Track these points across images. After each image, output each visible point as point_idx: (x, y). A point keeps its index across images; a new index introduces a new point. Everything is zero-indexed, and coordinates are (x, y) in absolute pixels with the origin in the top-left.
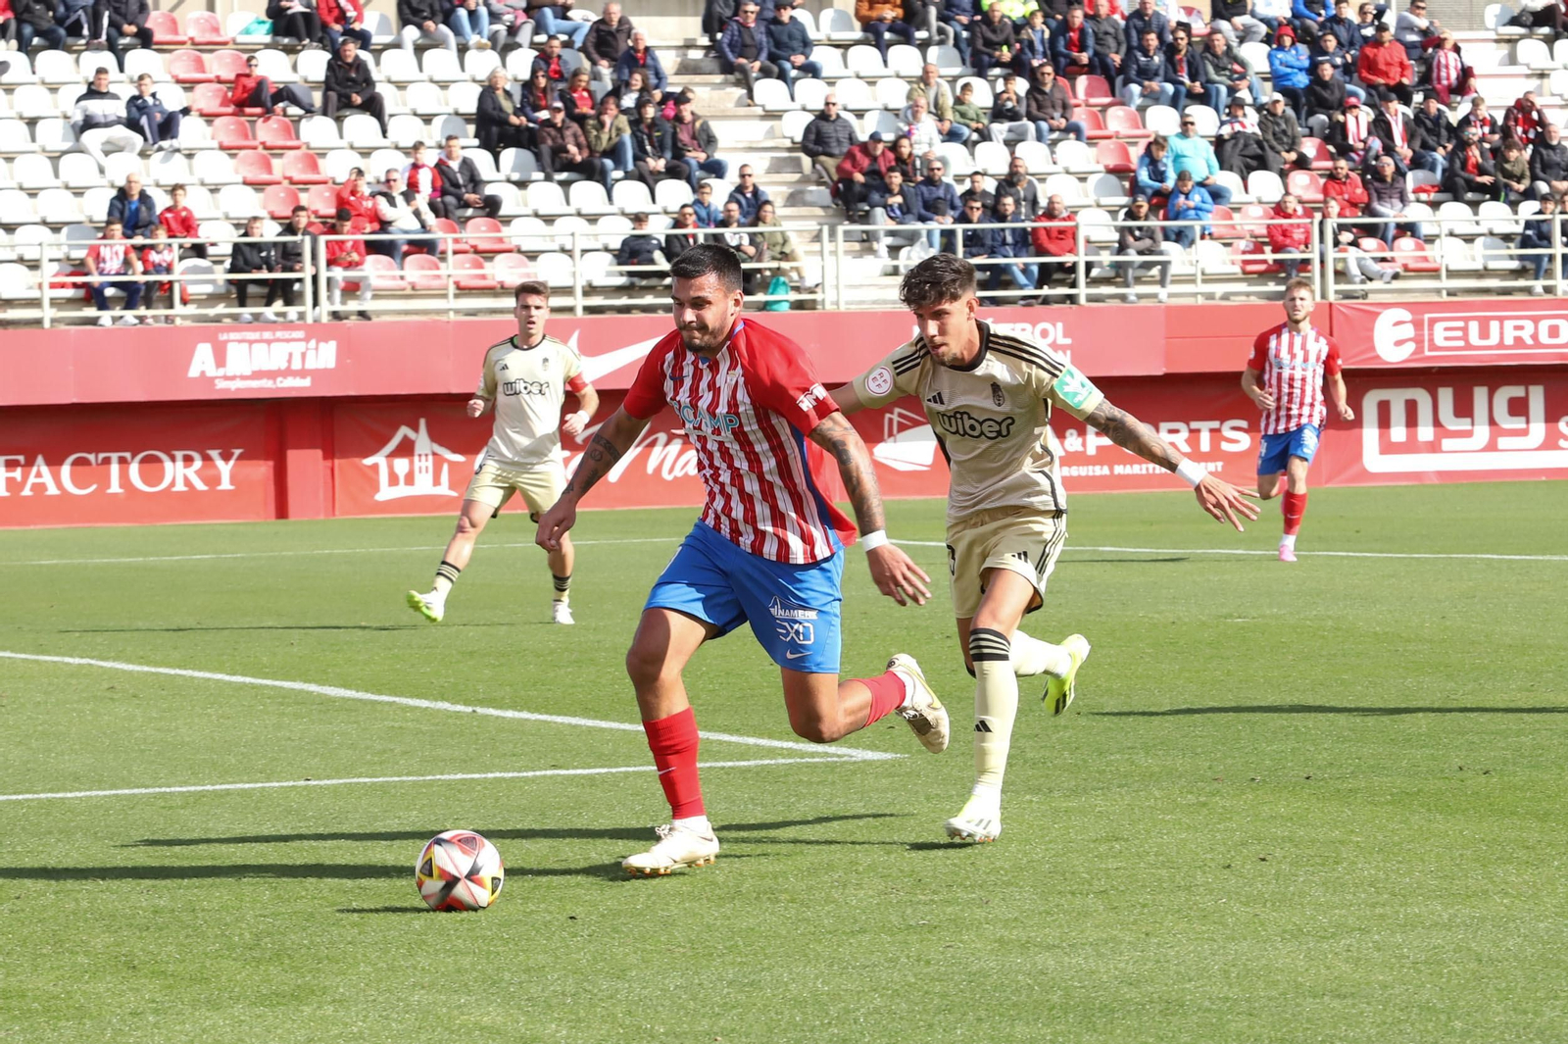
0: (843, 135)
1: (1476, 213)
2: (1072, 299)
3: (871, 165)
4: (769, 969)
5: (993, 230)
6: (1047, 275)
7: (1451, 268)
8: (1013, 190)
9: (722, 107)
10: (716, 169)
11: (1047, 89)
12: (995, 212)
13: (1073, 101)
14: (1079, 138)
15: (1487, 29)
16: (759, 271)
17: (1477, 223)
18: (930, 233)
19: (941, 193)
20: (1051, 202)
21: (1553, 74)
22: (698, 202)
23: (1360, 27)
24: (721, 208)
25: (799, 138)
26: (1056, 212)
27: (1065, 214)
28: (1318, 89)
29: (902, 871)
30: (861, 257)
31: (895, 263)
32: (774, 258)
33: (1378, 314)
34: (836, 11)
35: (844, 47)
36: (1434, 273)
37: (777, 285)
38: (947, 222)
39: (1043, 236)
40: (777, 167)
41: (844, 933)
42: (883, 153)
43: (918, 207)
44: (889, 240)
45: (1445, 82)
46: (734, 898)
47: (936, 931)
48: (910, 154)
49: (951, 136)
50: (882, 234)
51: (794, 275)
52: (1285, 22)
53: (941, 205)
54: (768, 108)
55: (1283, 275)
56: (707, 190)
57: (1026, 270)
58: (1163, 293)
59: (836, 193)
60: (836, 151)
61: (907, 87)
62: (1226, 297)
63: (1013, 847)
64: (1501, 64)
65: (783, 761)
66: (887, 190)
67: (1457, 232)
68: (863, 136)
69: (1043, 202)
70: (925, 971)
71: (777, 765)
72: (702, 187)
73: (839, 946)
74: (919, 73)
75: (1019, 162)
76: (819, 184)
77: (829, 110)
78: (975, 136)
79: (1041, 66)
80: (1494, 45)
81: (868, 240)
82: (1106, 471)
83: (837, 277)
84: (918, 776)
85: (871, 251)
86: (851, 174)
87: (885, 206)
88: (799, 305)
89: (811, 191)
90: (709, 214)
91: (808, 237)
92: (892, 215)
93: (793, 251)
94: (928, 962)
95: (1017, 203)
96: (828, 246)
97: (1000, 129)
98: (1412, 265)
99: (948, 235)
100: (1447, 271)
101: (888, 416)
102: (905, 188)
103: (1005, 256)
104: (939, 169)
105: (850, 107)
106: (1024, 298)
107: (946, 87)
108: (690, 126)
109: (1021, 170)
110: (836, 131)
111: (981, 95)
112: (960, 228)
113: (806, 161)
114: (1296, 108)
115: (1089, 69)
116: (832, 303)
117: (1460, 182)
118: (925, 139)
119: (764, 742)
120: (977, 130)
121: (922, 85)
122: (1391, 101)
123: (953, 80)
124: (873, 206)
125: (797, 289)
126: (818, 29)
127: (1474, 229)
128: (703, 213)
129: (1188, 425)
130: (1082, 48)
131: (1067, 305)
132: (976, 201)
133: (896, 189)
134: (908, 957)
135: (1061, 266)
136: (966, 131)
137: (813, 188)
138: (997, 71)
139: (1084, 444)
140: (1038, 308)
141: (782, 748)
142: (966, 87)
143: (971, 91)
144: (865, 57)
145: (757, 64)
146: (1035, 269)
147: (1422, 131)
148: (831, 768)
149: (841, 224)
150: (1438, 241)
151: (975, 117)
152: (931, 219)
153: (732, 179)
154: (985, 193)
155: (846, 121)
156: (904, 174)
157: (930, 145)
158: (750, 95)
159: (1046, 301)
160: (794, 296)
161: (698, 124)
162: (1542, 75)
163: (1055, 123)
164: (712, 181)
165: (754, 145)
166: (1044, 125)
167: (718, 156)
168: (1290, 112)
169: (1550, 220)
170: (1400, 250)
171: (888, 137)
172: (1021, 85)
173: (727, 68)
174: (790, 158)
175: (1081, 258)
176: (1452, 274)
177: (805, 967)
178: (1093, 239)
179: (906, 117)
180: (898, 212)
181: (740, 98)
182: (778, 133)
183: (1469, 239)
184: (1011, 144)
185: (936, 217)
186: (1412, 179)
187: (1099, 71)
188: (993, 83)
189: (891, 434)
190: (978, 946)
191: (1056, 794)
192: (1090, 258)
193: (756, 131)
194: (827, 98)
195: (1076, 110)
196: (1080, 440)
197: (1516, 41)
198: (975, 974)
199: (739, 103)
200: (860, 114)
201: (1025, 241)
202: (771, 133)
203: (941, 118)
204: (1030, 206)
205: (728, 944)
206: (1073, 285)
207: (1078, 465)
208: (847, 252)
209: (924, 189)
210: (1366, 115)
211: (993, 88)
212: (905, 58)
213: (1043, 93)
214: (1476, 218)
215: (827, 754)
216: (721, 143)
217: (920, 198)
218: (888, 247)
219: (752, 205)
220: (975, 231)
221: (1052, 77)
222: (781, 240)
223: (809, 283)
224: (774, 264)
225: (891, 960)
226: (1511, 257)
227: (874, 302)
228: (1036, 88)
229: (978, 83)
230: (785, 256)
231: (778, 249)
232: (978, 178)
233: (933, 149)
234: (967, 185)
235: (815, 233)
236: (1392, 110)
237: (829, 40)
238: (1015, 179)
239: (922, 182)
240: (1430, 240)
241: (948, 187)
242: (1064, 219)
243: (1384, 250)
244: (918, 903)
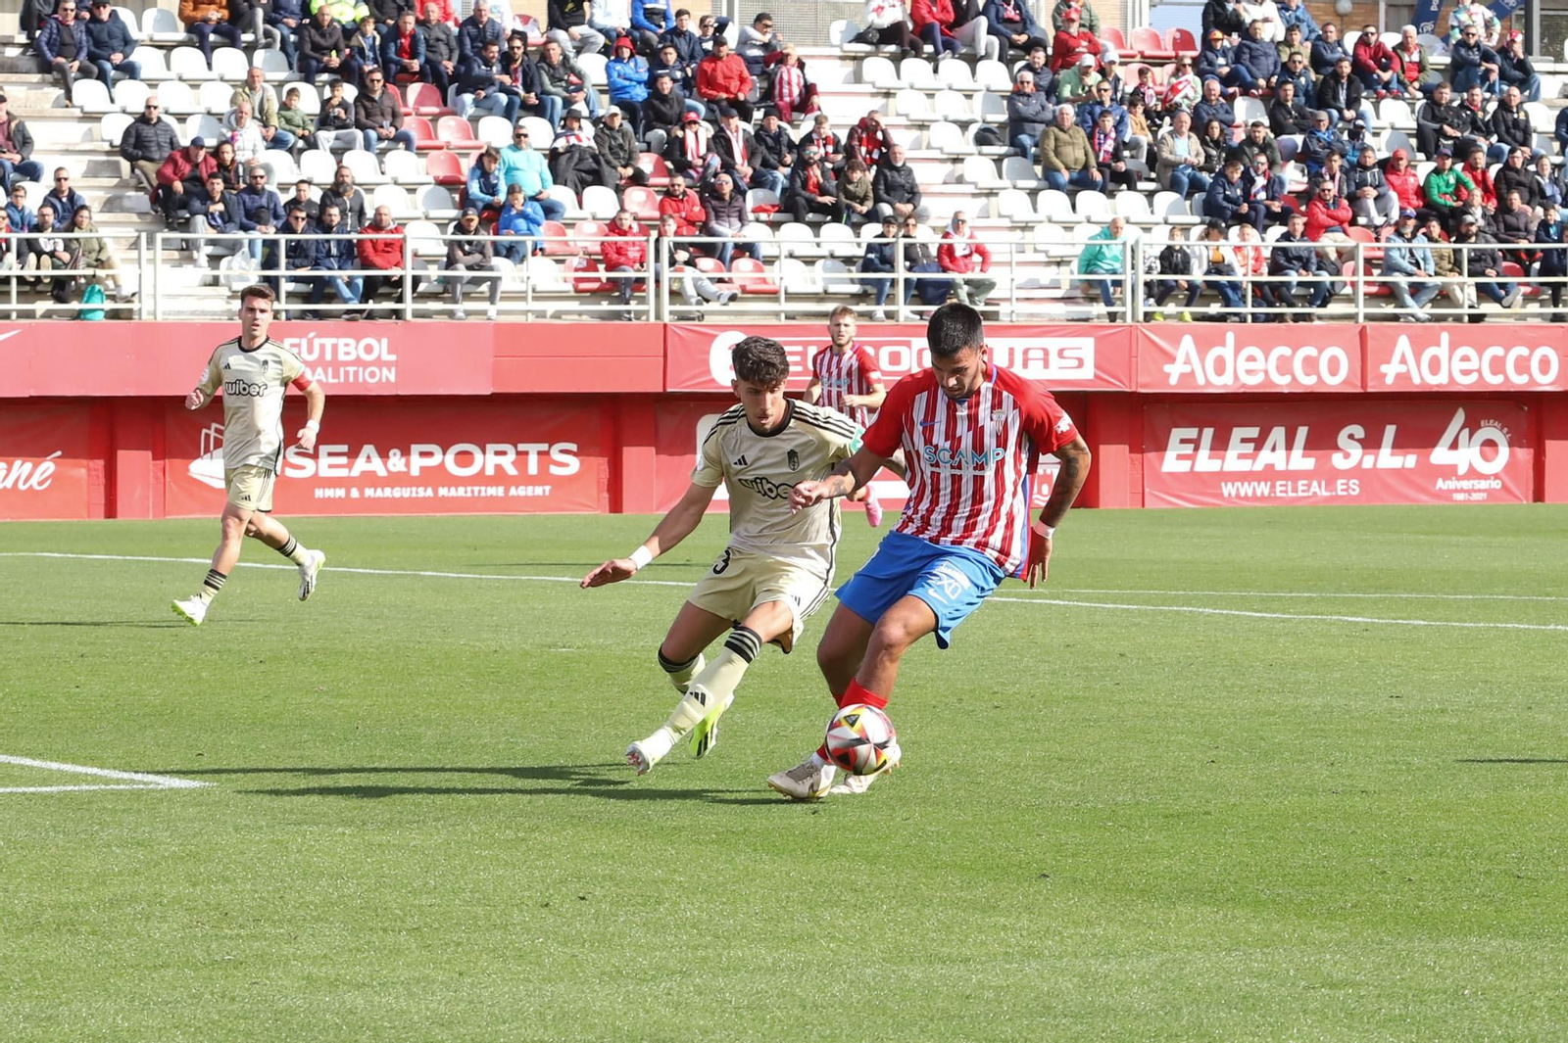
0: (164, 140)
1: (817, 235)
2: (398, 314)
3: (192, 171)
4: (67, 1004)
5: (317, 241)
6: (371, 289)
7: (790, 290)
8: (339, 200)
9: (39, 107)
10: (31, 172)
11: (377, 96)
12: (320, 223)
13: (403, 110)
14: (408, 148)
15: (832, 46)
16: (74, 278)
17: (818, 245)
18: (251, 243)
19: (264, 201)
20: (378, 213)
21: (899, 93)
22: (11, 205)
23: (701, 40)
24: (35, 212)
25: (118, 141)
26: (384, 224)
27: (392, 226)
28: (656, 103)
29: (208, 904)
30: (180, 266)
31: (215, 272)
32: (89, 266)
33: (716, 336)
34: (159, 10)
35: (167, 48)
36: (772, 295)
37: (92, 293)
38: (270, 233)
39: (369, 246)
40: (94, 171)
41: (146, 967)
42: (205, 159)
43: (240, 216)
44: (209, 250)
45: (787, 99)
46: (32, 930)
47: (241, 968)
48: (233, 161)
49: (276, 143)
50: (202, 242)
51: (110, 284)
52: (624, 33)
53: (265, 214)
54: (86, 109)
55: (617, 294)
56: (22, 193)
57: (350, 283)
58: (492, 310)
59: (155, 200)
60: (156, 156)
61: (232, 91)
62: (557, 315)
63: (323, 882)
64: (846, 82)
65: (87, 787)
66: (208, 198)
67: (796, 254)
68: (185, 141)
69: (370, 213)
70: (230, 1008)
71: (81, 792)
72: (16, 190)
73: (141, 981)
74: (244, 76)
75: (345, 172)
76: (138, 189)
77: (150, 113)
78: (301, 144)
79: (371, 72)
80: (839, 62)
81: (187, 249)
82: (430, 492)
83: (155, 286)
84: (228, 805)
85: (191, 260)
86: (172, 181)
87: (206, 214)
88: (114, 315)
89: (129, 197)
90: (22, 218)
91: (126, 244)
92: (213, 223)
93: (109, 259)
94: (233, 999)
95: (343, 213)
96: (146, 254)
97: (327, 137)
98: (750, 287)
99: (271, 245)
100: (786, 293)
101: (204, 431)
102: (227, 196)
103: (329, 269)
104: (262, 177)
105: (171, 111)
106: (348, 312)
107: (271, 93)
108: (5, 126)
109: (348, 180)
110: (157, 135)
111: (308, 100)
112: (283, 238)
113: (125, 165)
114: (634, 122)
115: (421, 76)
116: (149, 313)
117: (801, 201)
118: (249, 146)
119: (68, 767)
120: (302, 137)
121: (247, 90)
122: (732, 117)
123: (280, 85)
124: (193, 214)
125: (113, 298)
126: (140, 29)
127: (814, 251)
128: (17, 217)
129: (516, 447)
130: (414, 55)
131: (393, 320)
132: (302, 211)
133: (218, 197)
134: (212, 994)
135: (387, 280)
136: (292, 138)
137: (132, 193)
138: (325, 77)
139: (408, 465)
140: (362, 322)
141: (87, 774)
142: (292, 92)
143: (298, 96)
144: (189, 60)
145: (76, 64)
146: (360, 282)
147: (763, 149)
148: (137, 795)
149: (161, 231)
150: (777, 263)
151: (301, 123)
152: (254, 229)
153: (47, 183)
154: (310, 202)
155: (168, 125)
156: (226, 181)
157: (254, 152)
158: (69, 95)
159: (371, 315)
160: (109, 305)
161: (13, 125)
162: (888, 95)
163: (384, 132)
164: (27, 184)
165: (71, 148)
166: (373, 134)
167: (33, 158)
168: (627, 126)
169: (892, 243)
170: (738, 271)
171: (211, 142)
172: (349, 92)
173: (45, 67)
174: (108, 162)
175: (408, 273)
176: (791, 297)
177: (105, 1001)
178: (420, 253)
179: (229, 122)
180: (219, 221)
181: (58, 98)
182: (96, 135)
183: (809, 261)
184: (338, 152)
185: (258, 227)
186: (752, 198)
187: (430, 79)
188: (320, 89)
189: (207, 450)
190: (285, 983)
191: (369, 827)
192: (417, 273)
193: (73, 133)
194: (148, 101)
195: (406, 119)
196: (403, 460)
197: (862, 59)
198: (281, 1013)
199: (56, 104)
200: (182, 118)
201: (351, 253)
202: (89, 136)
203: (266, 125)
204: (356, 217)
205: (25, 977)
206: (400, 299)
207: (401, 487)
208: (165, 261)
209: (246, 197)
210: (706, 131)
211: (321, 94)
212: (230, 61)
213: (373, 100)
214: (817, 240)
215: (133, 781)
216: (37, 145)
217: (242, 207)
218: (208, 256)
219: (68, 209)
220: (298, 241)
221: (382, 83)
222: (97, 248)
223: (126, 291)
224: (90, 272)
225: (194, 996)
226: (852, 281)
227: (193, 313)
228: (365, 95)
229: (304, 88)
230: (101, 263)
231: (94, 255)
232: (304, 186)
233: (257, 156)
234: (292, 194)
235: (132, 240)
236: (733, 127)
237: (151, 40)
238: (341, 190)
239: (244, 190)
240: (770, 261)
241: (271, 195)
242: (391, 232)
243: (721, 271)
244: (224, 937)
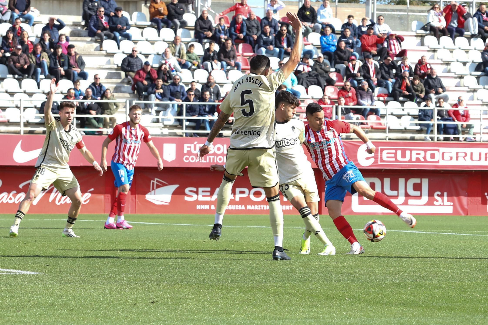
0: (139, 64)
1: (403, 106)
5: (199, 105)
7: (391, 128)
8: (209, 89)
9: (89, 51)
10: (83, 76)
11: (228, 50)
12: (201, 98)
13: (237, 54)
14: (238, 69)
15: (412, 31)
17: (403, 110)
18: (173, 105)
19: (179, 89)
21: (438, 50)
25: (120, 65)
28: (339, 52)
31: (157, 117)
33: (360, 146)
34: (139, 13)
35: (141, 27)
36: (383, 130)
38: (180, 101)
40: (110, 76)
44: (156, 108)
45: (394, 51)
49: (184, 66)
50: (153, 105)
53: (178, 95)
54: (108, 52)
56: (79, 84)
59: (133, 89)
64: (417, 45)
66: (156, 87)
67: (394, 113)
69: (222, 95)
74: (173, 40)
75: (211, 78)
76: (128, 84)
77: (134, 53)
78: (194, 67)
80: (415, 37)
82: (243, 207)
85: (148, 112)
87: (155, 93)
89: (124, 87)
92: (158, 97)
95: (211, 94)
98: (375, 126)
99: (180, 107)
100: (389, 129)
101: (152, 181)
102: (164, 86)
103: (204, 116)
104: (178, 79)
105: (143, 53)
107: (184, 46)
108: (74, 57)
109: (213, 81)
110: (136, 62)
111: (198, 50)
112: (185, 104)
113: (123, 74)
114: (330, 60)
115: (244, 41)
117: (398, 93)
121: (174, 45)
122: (370, 59)
124: (150, 93)
126: (131, 20)
127: (401, 113)
128: (78, 93)
130: (241, 31)
133: (160, 87)
136: (190, 64)
137: (125, 85)
138: (206, 41)
139: (234, 196)
142: (192, 46)
143: (194, 48)
144: (151, 32)
147: (383, 71)
150: (386, 117)
151: (195, 58)
152: (174, 100)
154: (197, 90)
158: (101, 46)
161: (77, 57)
162: (434, 51)
163: (230, 63)
164: (82, 81)
165: (101, 67)
166: (224, 63)
167: (85, 70)
168: (327, 62)
170: (370, 119)
173: (92, 34)
174: (116, 73)
176: (391, 131)
180: (160, 96)
181: (97, 47)
182: (112, 62)
183: (399, 117)
184: (209, 70)
185: (176, 99)
187: (248, 42)
189: (153, 189)
193: (103, 61)
194: (133, 49)
195: (238, 57)
197: (424, 36)
199: (96, 49)
200: (147, 56)
201: (214, 111)
202: (109, 62)
203: (180, 59)
204: (216, 96)
207: (232, 205)
209: (172, 87)
210: (359, 64)
211: (204, 47)
212: (167, 33)
214: (403, 108)
217: (169, 91)
218: (156, 111)
219: (99, 91)
220: (191, 105)
226: (416, 125)
232: (194, 84)
234: (190, 87)
236: (370, 62)
237: (136, 24)
238: (209, 85)
240: (383, 116)
241: (182, 87)
243: (363, 119)
